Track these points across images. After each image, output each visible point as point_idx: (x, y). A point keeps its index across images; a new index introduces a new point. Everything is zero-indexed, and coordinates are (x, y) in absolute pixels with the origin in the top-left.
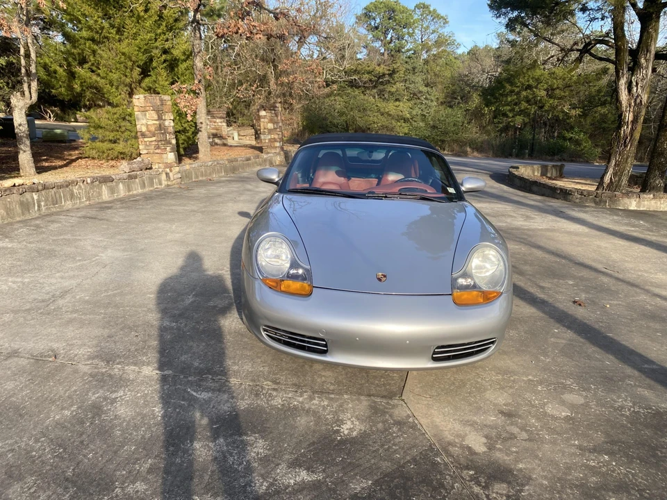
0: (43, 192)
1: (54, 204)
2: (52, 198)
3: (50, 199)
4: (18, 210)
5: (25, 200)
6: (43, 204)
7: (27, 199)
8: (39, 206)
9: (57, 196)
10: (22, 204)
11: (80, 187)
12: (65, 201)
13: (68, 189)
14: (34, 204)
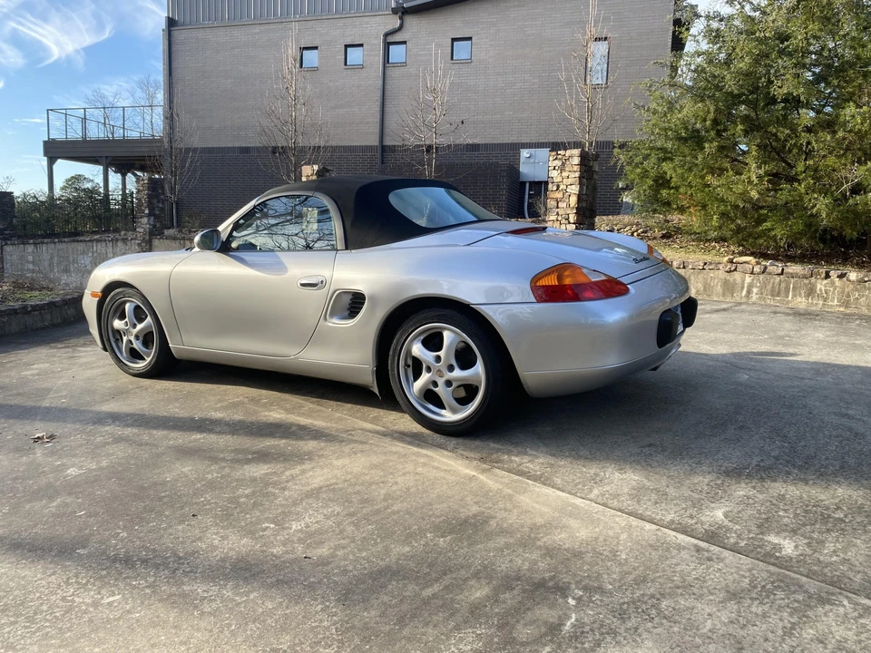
0: (761, 277)
1: (772, 295)
2: (773, 287)
3: (769, 287)
4: (719, 289)
5: (731, 280)
6: (755, 290)
7: (735, 280)
8: (749, 292)
9: (783, 285)
10: (726, 283)
11: (833, 283)
12: (794, 296)
13: (806, 281)
14: (743, 288)
